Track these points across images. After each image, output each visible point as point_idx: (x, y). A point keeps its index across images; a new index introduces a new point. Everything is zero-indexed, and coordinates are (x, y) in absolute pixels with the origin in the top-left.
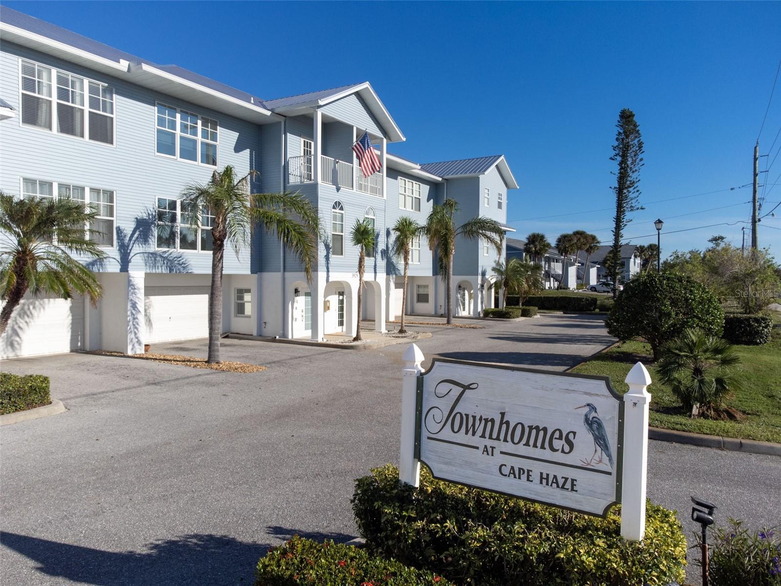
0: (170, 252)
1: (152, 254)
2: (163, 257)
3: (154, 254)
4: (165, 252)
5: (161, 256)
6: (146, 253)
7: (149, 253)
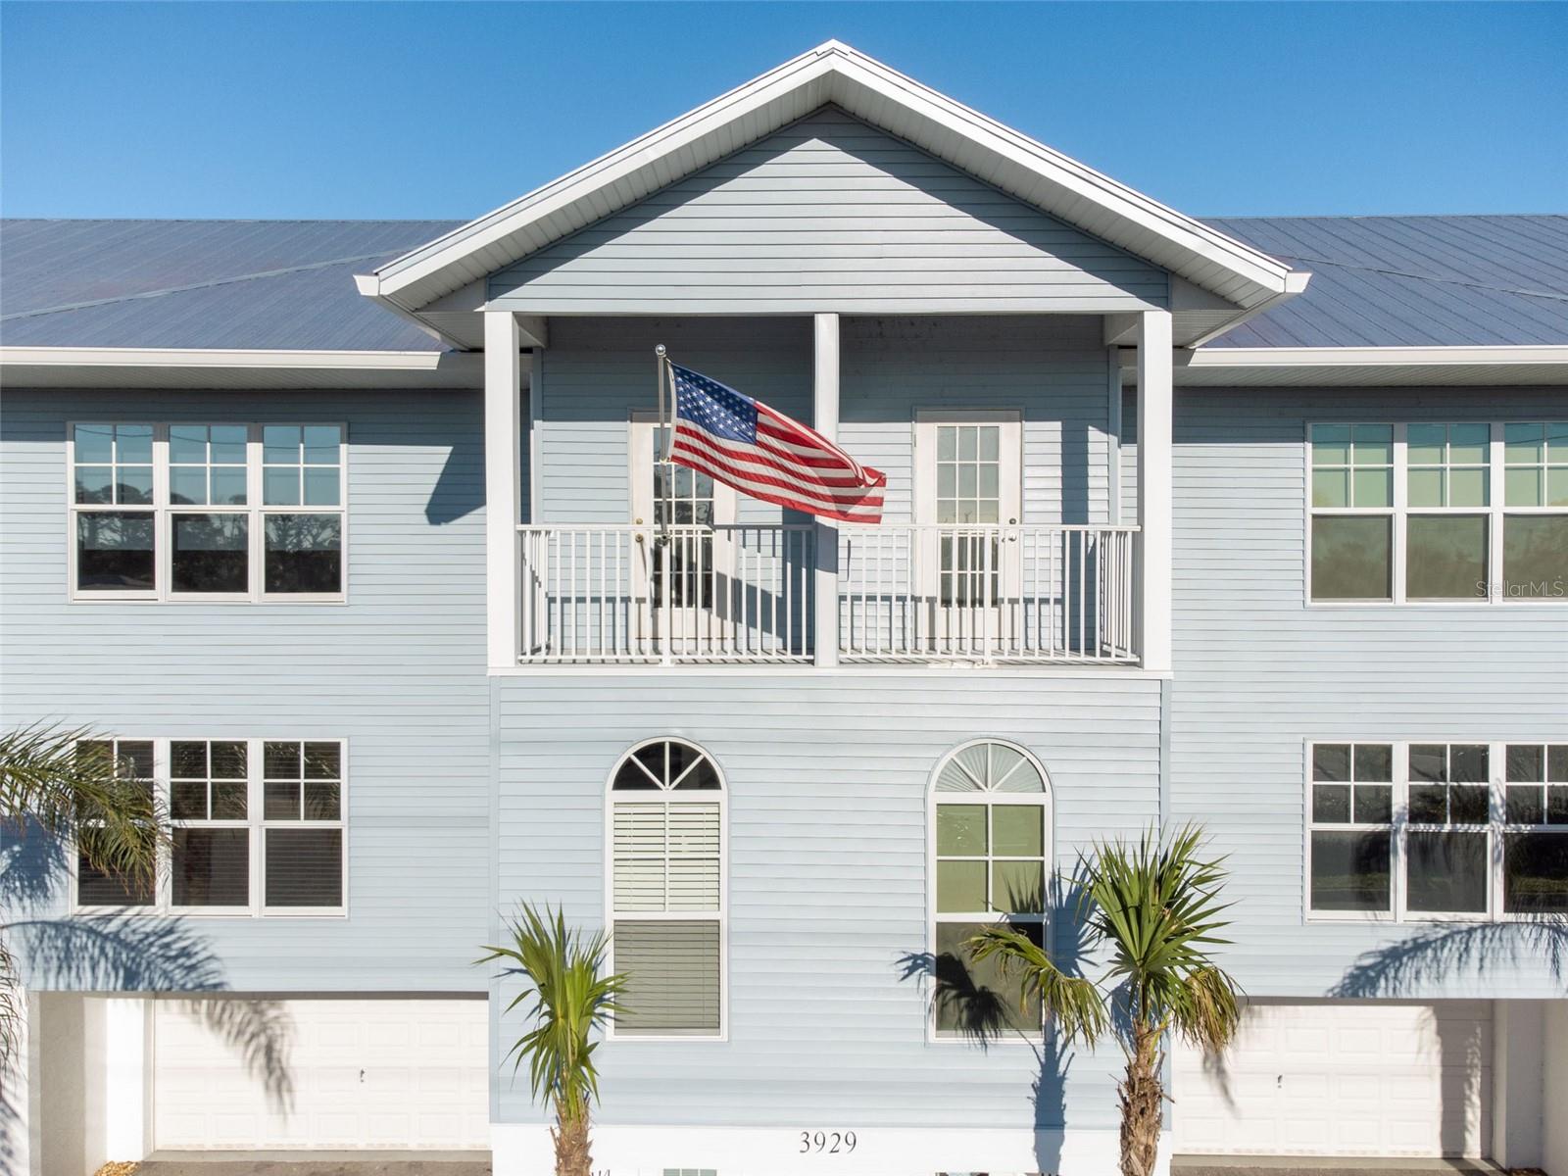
0: (124, 918)
1: (57, 926)
2: (98, 934)
3: (64, 928)
4: (108, 919)
5: (91, 931)
6: (33, 923)
7: (44, 923)
